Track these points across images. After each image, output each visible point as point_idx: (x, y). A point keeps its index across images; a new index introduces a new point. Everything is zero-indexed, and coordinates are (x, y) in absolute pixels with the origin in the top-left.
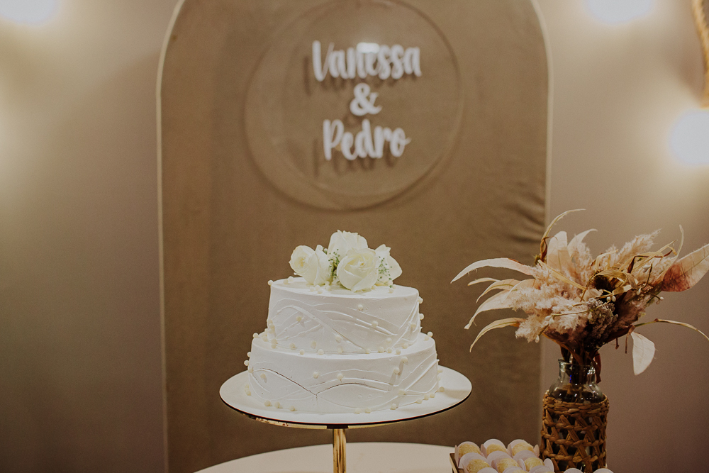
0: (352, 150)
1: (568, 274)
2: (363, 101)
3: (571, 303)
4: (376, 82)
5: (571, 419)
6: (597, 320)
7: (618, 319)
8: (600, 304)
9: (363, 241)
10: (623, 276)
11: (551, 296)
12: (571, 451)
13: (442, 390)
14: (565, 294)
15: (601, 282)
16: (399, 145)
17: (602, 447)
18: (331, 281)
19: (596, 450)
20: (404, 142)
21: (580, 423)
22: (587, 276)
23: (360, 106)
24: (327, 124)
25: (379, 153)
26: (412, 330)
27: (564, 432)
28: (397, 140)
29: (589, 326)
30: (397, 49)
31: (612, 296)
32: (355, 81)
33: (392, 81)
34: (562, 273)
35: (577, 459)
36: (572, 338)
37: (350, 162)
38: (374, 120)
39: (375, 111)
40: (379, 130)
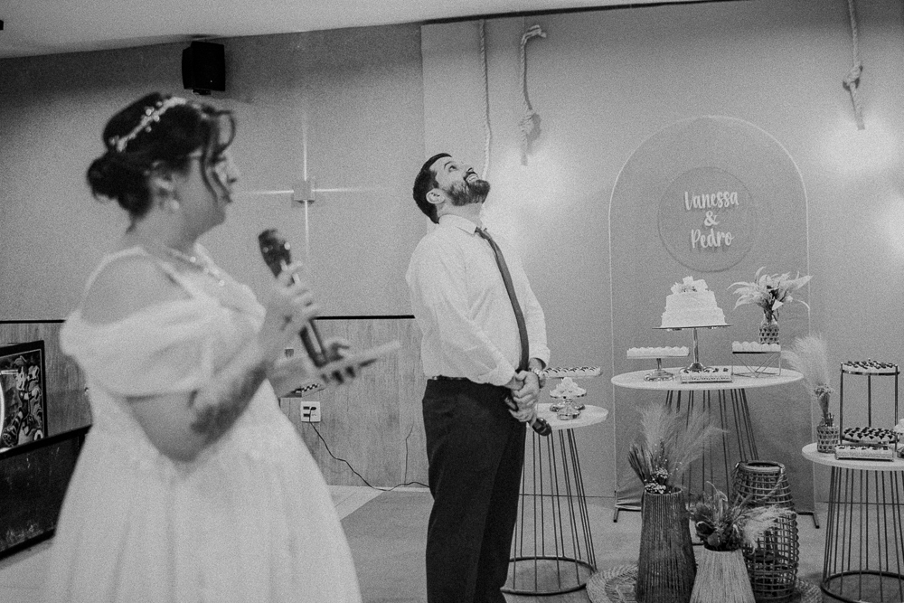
0: (706, 243)
2: (710, 220)
4: (716, 210)
8: (765, 292)
12: (765, 339)
15: (769, 287)
16: (729, 240)
20: (731, 239)
23: (708, 221)
24: (693, 231)
25: (719, 245)
28: (727, 237)
30: (726, 193)
31: (770, 290)
32: (707, 209)
33: (724, 209)
36: (763, 305)
37: (706, 249)
38: (716, 229)
39: (716, 224)
40: (718, 233)
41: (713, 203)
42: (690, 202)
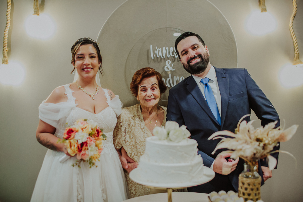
1: (247, 136)
2: (169, 66)
3: (248, 146)
4: (173, 59)
5: (249, 185)
6: (257, 152)
7: (264, 151)
8: (258, 147)
9: (177, 124)
10: (265, 138)
11: (242, 144)
12: (249, 195)
13: (205, 175)
14: (246, 143)
15: (258, 140)
17: (259, 193)
18: (167, 138)
19: (257, 194)
21: (252, 186)
22: (253, 137)
26: (195, 154)
27: (246, 189)
29: (254, 154)
31: (262, 144)
34: (245, 136)
35: (251, 197)
36: (249, 158)
38: (173, 73)
39: (173, 70)
40: (175, 77)
41: (171, 54)
42: (154, 52)
